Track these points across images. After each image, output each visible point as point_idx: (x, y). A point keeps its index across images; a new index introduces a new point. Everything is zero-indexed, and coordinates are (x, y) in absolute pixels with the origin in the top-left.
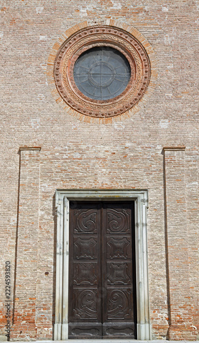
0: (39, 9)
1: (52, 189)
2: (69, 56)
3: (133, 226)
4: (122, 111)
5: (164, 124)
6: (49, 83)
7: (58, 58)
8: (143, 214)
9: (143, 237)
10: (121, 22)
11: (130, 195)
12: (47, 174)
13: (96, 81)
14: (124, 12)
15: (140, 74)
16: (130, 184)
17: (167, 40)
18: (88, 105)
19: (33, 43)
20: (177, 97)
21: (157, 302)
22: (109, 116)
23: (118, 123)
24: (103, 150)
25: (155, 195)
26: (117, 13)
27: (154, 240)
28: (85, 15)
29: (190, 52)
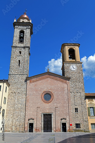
0: (40, 89)
1: (41, 113)
2: (43, 95)
3: (51, 118)
4: (50, 102)
5: (55, 104)
6: (41, 98)
8: (52, 116)
9: (52, 119)
10: (50, 91)
11: (51, 114)
12: (40, 111)
13: (47, 98)
15: (52, 97)
16: (51, 112)
17: (56, 93)
18: (46, 101)
19: (39, 93)
20: (57, 100)
21: (54, 127)
22: (48, 103)
23: (49, 104)
24: (48, 107)
25: (54, 114)
26: (49, 89)
27: (54, 120)
28: (45, 90)
29: (58, 94)
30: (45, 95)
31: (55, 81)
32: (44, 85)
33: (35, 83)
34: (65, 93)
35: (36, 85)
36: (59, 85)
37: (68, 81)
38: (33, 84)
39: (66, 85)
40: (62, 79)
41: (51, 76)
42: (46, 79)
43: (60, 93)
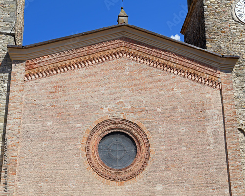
0: (77, 107)
2: (96, 138)
4: (131, 177)
5: (159, 187)
6: (82, 156)
7: (89, 139)
10: (130, 117)
13: (113, 155)
14: (133, 111)
15: (143, 152)
17: (161, 130)
18: (108, 172)
19: (72, 129)
20: (167, 169)
22: (123, 180)
23: (129, 185)
26: (128, 111)
28: (107, 112)
29: (176, 138)
30: (107, 140)
31: (160, 74)
32: (102, 90)
33: (56, 78)
34: (209, 131)
35: (57, 88)
36: (178, 91)
37: (223, 75)
38: (43, 80)
39: (211, 95)
40: (192, 64)
41: (138, 47)
42: (114, 62)
43: (183, 129)
